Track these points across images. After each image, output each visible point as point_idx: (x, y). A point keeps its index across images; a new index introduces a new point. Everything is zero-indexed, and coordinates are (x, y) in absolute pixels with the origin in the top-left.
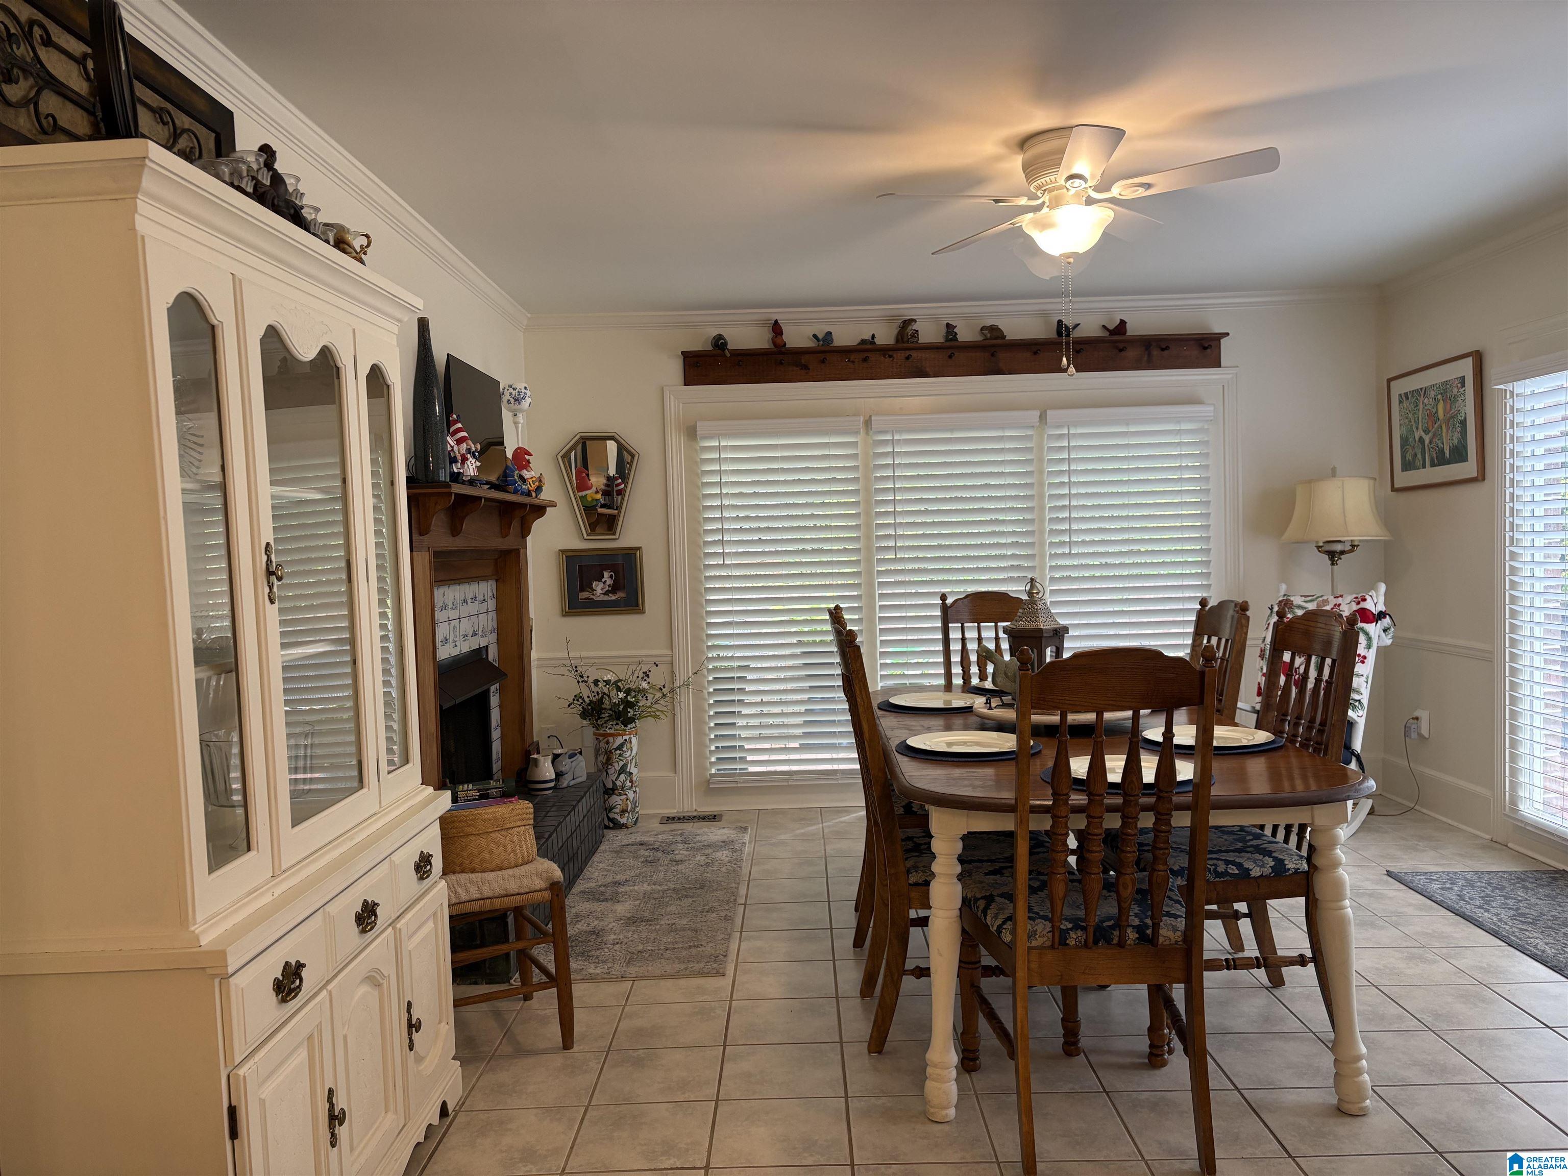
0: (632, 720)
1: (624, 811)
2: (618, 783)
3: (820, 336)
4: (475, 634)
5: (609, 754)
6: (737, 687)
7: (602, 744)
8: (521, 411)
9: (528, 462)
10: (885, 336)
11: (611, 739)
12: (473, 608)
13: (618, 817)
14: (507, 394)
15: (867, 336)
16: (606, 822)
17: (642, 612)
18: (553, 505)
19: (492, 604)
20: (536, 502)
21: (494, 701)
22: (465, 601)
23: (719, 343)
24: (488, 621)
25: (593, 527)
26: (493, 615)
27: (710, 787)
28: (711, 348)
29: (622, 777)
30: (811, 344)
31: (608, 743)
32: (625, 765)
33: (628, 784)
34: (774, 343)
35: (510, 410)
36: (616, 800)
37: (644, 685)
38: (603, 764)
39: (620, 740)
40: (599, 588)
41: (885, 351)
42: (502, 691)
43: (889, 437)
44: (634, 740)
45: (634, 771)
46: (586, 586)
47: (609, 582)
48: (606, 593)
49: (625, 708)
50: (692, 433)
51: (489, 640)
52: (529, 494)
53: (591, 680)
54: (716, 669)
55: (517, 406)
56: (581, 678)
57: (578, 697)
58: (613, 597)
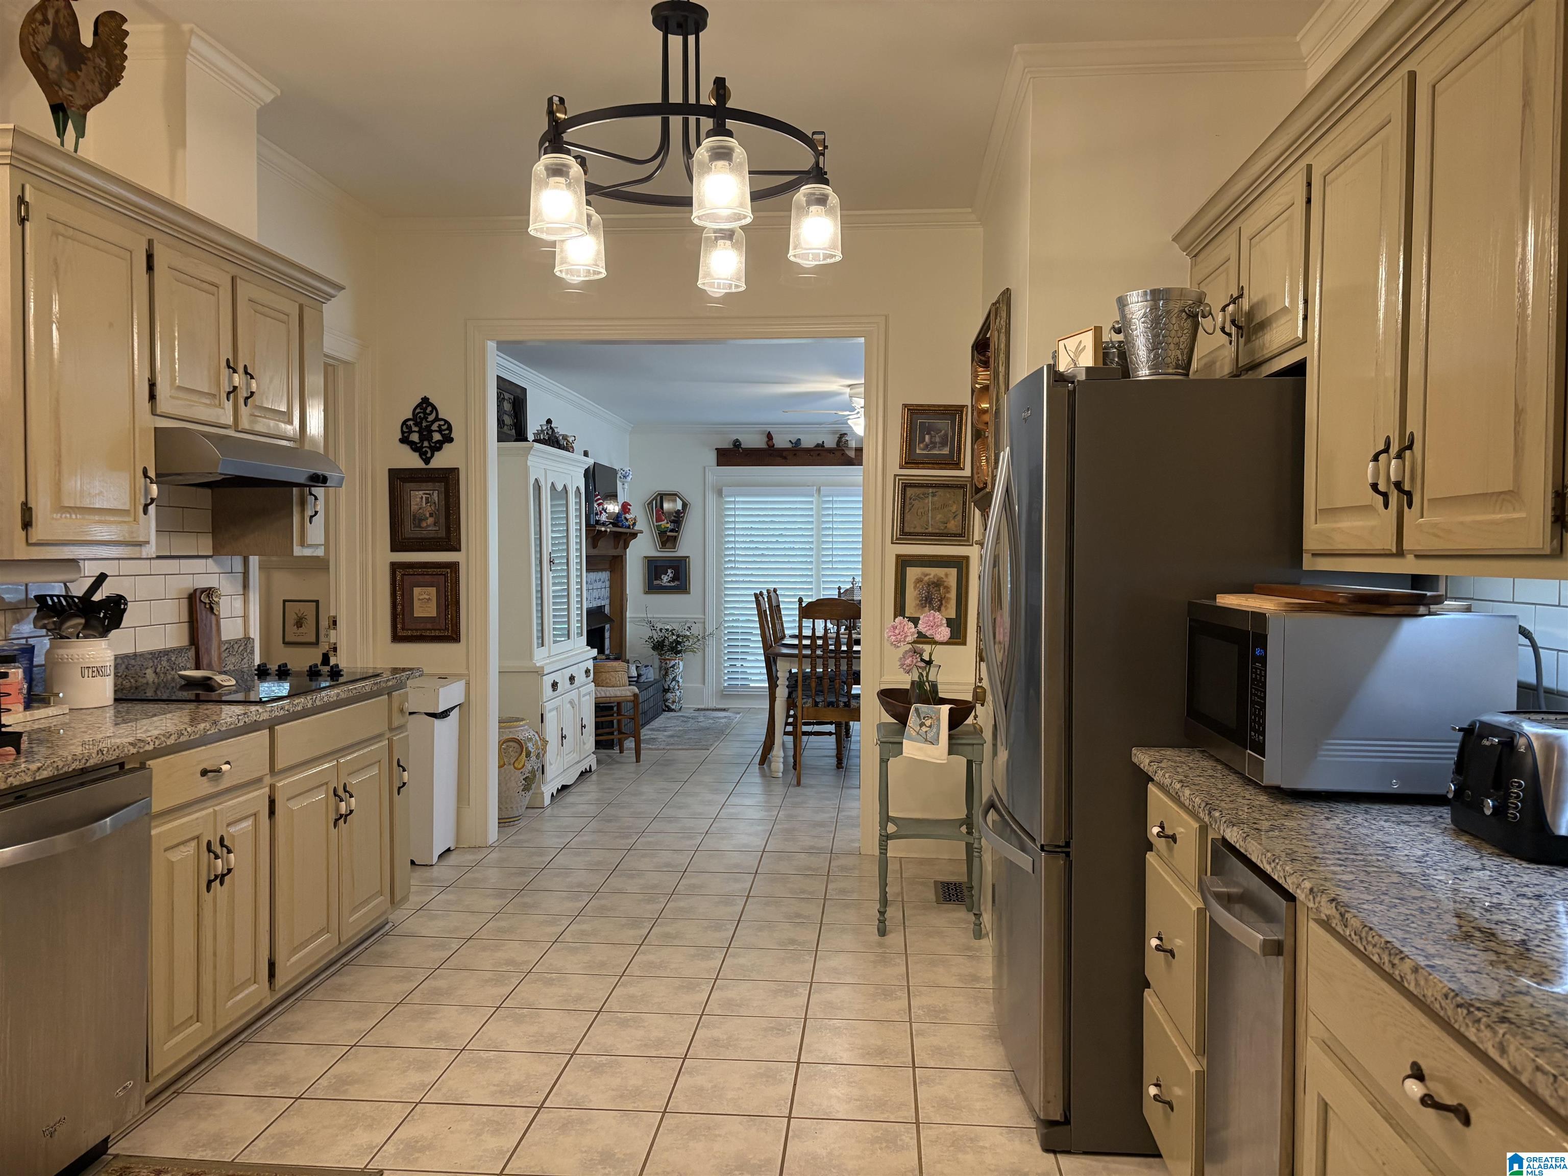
0: (680, 652)
1: (674, 702)
2: (671, 686)
3: (793, 441)
4: (599, 598)
5: (667, 670)
6: (740, 638)
7: (663, 664)
8: (627, 482)
9: (629, 509)
10: (830, 443)
11: (668, 662)
12: (599, 585)
13: (670, 705)
14: (619, 473)
15: (821, 442)
16: (664, 708)
17: (689, 593)
18: (641, 532)
19: (608, 584)
20: (632, 531)
21: (607, 635)
22: (596, 581)
23: (737, 444)
24: (606, 593)
25: (664, 544)
26: (608, 589)
27: (724, 694)
28: (732, 447)
29: (674, 683)
30: (789, 446)
31: (666, 664)
32: (676, 676)
33: (677, 687)
34: (768, 445)
35: (621, 481)
36: (669, 695)
37: (688, 633)
38: (663, 676)
39: (673, 663)
40: (665, 578)
41: (830, 451)
42: (611, 629)
43: (831, 499)
44: (681, 663)
45: (681, 680)
46: (658, 577)
47: (671, 575)
48: (669, 582)
49: (676, 645)
50: (720, 493)
51: (605, 602)
52: (629, 527)
53: (658, 629)
54: (729, 627)
55: (624, 480)
56: (653, 628)
57: (652, 637)
58: (672, 584)
